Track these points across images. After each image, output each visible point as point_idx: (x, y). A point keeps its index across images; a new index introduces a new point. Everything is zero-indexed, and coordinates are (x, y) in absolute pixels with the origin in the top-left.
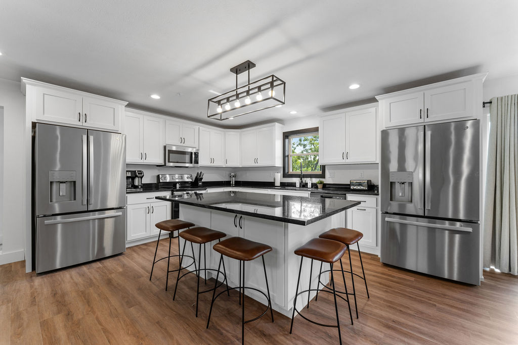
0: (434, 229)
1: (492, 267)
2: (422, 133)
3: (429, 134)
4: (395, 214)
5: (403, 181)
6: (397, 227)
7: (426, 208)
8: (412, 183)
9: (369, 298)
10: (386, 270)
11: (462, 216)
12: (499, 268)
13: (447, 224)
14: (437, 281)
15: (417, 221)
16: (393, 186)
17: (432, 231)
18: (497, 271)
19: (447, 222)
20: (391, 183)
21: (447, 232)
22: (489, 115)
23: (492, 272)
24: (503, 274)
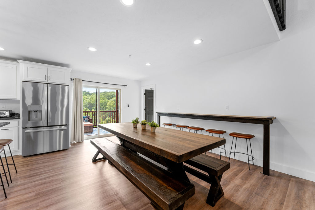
0: (52, 131)
1: (74, 142)
2: (47, 87)
3: (50, 88)
4: (31, 128)
5: (36, 110)
6: (32, 134)
7: (49, 122)
8: (41, 111)
9: (17, 173)
10: (26, 159)
11: (64, 123)
12: (76, 141)
13: (58, 128)
14: (54, 153)
15: (44, 129)
16: (30, 113)
17: (51, 132)
18: (76, 142)
19: (58, 127)
20: (29, 111)
21: (58, 131)
22: (73, 84)
23: (74, 143)
24: (77, 143)
